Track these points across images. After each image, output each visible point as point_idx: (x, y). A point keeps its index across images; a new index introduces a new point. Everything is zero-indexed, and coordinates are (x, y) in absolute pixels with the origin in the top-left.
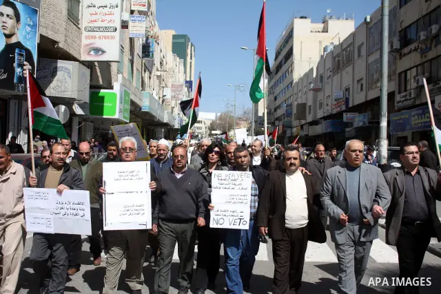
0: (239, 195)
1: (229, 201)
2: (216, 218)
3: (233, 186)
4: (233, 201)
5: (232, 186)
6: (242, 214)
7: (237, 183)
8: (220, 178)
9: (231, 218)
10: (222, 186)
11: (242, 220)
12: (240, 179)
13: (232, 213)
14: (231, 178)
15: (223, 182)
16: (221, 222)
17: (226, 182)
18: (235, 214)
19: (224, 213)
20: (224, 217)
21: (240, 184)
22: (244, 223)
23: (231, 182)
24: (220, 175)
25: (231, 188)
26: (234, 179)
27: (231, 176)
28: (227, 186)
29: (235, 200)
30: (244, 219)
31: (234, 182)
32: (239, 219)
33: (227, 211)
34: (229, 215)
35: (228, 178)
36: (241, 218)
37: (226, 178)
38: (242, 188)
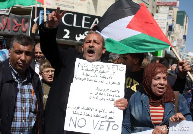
0: (109, 91)
1: (95, 96)
2: (74, 117)
3: (101, 79)
4: (100, 97)
5: (99, 79)
6: (111, 115)
7: (107, 75)
8: (85, 68)
10: (87, 77)
12: (111, 71)
14: (99, 70)
15: (88, 73)
16: (81, 123)
17: (92, 73)
18: (103, 114)
19: (87, 112)
20: (86, 117)
21: (111, 78)
22: (115, 127)
23: (99, 75)
24: (86, 65)
25: (98, 81)
26: (102, 71)
27: (99, 67)
28: (94, 79)
29: (103, 95)
30: (114, 122)
31: (103, 75)
32: (107, 121)
33: (92, 109)
34: (93, 115)
35: (95, 69)
36: (110, 120)
37: (93, 68)
38: (113, 83)
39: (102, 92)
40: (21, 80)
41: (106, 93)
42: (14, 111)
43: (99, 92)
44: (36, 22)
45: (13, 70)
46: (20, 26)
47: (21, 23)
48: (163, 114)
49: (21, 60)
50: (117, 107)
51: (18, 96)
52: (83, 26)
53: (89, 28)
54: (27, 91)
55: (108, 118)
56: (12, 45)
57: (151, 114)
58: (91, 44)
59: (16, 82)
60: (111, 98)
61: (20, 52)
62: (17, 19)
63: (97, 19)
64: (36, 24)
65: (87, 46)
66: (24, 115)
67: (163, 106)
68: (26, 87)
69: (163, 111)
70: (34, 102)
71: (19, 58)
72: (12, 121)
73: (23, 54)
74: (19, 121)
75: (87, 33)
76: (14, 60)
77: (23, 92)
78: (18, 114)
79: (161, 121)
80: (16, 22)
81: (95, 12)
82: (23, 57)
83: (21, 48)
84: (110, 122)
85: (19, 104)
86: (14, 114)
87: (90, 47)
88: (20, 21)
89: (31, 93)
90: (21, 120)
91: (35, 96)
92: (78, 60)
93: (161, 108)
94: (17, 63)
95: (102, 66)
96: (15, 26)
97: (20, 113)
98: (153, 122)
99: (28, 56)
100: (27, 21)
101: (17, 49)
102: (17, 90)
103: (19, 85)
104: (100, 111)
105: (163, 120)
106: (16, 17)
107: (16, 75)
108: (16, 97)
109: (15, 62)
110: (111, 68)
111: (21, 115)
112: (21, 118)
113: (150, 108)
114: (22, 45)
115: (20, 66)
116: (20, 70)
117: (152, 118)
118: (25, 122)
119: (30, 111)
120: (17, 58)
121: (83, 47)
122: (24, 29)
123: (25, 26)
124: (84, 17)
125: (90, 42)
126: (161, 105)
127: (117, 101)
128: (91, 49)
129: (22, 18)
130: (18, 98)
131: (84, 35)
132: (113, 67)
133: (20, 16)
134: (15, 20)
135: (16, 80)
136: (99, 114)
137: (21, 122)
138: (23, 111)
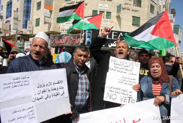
0: (130, 79)
1: (122, 82)
2: (110, 93)
3: (125, 71)
4: (125, 82)
7: (129, 69)
8: (116, 63)
9: (123, 96)
10: (117, 69)
11: (131, 99)
12: (131, 66)
13: (123, 92)
14: (124, 65)
15: (117, 66)
16: (114, 97)
17: (120, 67)
19: (117, 91)
20: (116, 94)
21: (131, 70)
22: (133, 101)
23: (124, 68)
24: (116, 61)
25: (123, 72)
26: (126, 66)
27: (124, 63)
28: (121, 70)
29: (126, 81)
30: (132, 98)
31: (126, 68)
32: (129, 97)
33: (120, 89)
34: (120, 93)
35: (122, 64)
36: (130, 97)
37: (121, 64)
38: (132, 74)
39: (126, 79)
40: (81, 72)
41: (128, 80)
42: (77, 90)
43: (124, 79)
44: (83, 36)
45: (76, 66)
46: (75, 41)
47: (75, 39)
48: (160, 90)
49: (81, 60)
50: (134, 89)
51: (79, 81)
52: (113, 38)
53: (116, 39)
54: (84, 79)
55: (129, 95)
56: (76, 51)
57: (153, 89)
58: (121, 49)
59: (78, 73)
60: (130, 83)
61: (81, 55)
62: (73, 36)
63: (121, 34)
64: (84, 37)
65: (118, 50)
66: (82, 92)
67: (161, 84)
68: (83, 76)
69: (161, 87)
70: (88, 85)
71: (80, 59)
72: (76, 96)
73: (83, 56)
74: (80, 96)
75: (115, 42)
76: (77, 60)
77: (82, 79)
78: (79, 92)
79: (159, 94)
80: (72, 38)
81: (120, 29)
82: (82, 58)
83: (82, 53)
84: (130, 98)
85: (80, 86)
86: (77, 91)
87: (120, 50)
88: (74, 37)
89: (86, 79)
90: (81, 95)
91: (88, 81)
92: (111, 58)
93: (160, 85)
94: (79, 62)
95: (126, 63)
96: (72, 41)
97: (81, 91)
98: (154, 94)
99: (85, 58)
100: (79, 37)
101: (79, 53)
102: (79, 78)
103: (79, 75)
104: (124, 91)
105: (160, 93)
106: (72, 35)
107: (78, 69)
108: (78, 82)
109: (78, 61)
110: (131, 64)
111: (81, 92)
112: (81, 94)
113: (153, 85)
114: (82, 51)
115: (81, 64)
116: (80, 66)
117: (153, 92)
118: (84, 96)
119: (86, 90)
120: (79, 59)
121: (115, 51)
122: (77, 42)
123: (77, 40)
124: (113, 33)
125: (120, 47)
126: (160, 84)
127: (134, 86)
128: (121, 52)
129: (75, 36)
130: (79, 82)
131: (113, 43)
132: (133, 63)
133: (75, 35)
134: (72, 37)
135: (78, 72)
136: (124, 92)
137: (81, 96)
138: (82, 90)
